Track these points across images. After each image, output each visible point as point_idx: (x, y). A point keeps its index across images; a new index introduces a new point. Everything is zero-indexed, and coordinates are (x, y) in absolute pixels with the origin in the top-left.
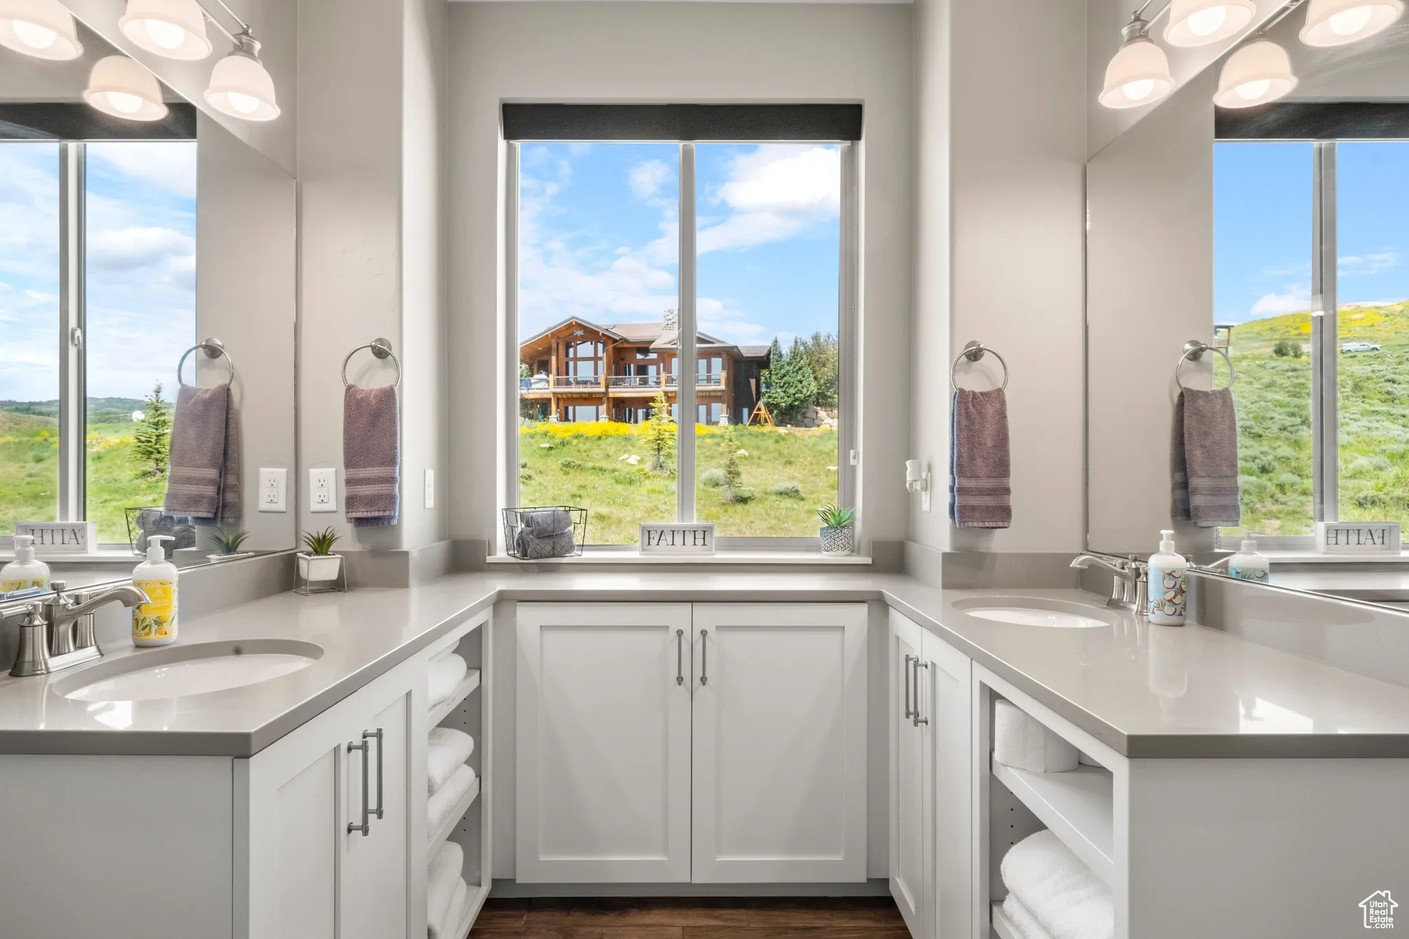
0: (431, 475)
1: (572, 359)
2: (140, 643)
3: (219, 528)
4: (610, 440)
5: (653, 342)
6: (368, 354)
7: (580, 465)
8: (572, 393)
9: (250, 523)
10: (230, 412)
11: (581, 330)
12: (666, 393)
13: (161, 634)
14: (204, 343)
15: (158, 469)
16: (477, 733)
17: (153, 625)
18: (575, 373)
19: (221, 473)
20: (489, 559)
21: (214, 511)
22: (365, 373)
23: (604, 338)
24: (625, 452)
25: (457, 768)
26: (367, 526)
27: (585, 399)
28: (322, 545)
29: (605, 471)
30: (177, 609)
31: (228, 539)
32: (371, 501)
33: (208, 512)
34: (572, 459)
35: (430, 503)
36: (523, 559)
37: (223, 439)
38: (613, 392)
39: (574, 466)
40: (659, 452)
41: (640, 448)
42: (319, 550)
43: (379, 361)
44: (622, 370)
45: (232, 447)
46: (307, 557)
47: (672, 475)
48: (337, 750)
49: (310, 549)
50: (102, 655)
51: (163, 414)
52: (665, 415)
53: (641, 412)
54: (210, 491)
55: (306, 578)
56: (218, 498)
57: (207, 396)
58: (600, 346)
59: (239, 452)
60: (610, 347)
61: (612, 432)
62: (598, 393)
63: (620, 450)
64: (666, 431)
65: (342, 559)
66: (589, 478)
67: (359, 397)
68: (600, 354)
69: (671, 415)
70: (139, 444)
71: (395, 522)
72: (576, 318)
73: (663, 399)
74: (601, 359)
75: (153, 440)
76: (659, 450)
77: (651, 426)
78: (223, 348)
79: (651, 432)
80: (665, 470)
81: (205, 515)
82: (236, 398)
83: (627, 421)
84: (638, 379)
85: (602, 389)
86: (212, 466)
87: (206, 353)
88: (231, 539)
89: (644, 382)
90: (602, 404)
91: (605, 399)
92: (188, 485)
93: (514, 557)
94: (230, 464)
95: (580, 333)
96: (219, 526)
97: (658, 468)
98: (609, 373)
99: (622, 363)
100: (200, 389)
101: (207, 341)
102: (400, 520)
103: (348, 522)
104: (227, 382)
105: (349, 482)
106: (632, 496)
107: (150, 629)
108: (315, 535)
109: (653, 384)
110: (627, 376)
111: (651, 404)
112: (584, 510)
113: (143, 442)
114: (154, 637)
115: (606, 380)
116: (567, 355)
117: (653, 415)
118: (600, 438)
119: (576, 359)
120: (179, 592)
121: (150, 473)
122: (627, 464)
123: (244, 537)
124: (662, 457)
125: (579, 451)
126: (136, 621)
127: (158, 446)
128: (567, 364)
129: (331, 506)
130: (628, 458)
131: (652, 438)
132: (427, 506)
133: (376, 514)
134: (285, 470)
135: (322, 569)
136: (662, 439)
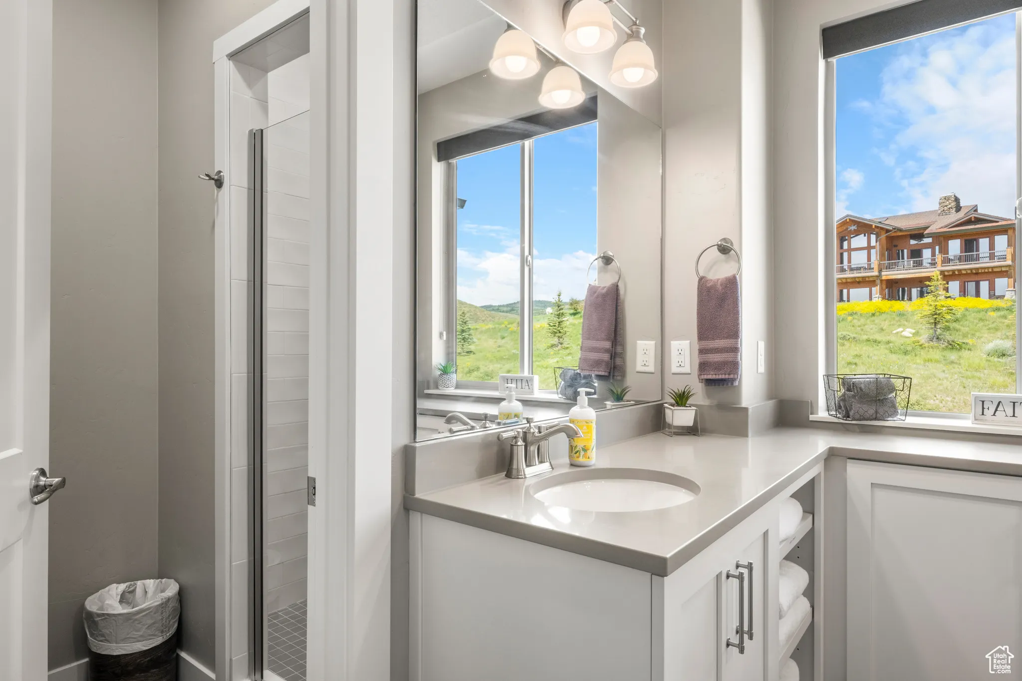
0: (762, 345)
1: (846, 251)
2: (573, 463)
3: (612, 383)
4: (884, 316)
5: (927, 228)
6: (715, 251)
7: (854, 338)
8: (846, 278)
9: (631, 380)
10: (619, 301)
11: (854, 225)
12: (942, 272)
13: (586, 458)
14: (602, 255)
15: (559, 343)
16: (811, 569)
17: (582, 451)
18: (849, 261)
19: (612, 345)
20: (812, 417)
21: (608, 371)
22: (711, 267)
23: (876, 230)
24: (899, 326)
25: (798, 597)
26: (715, 385)
27: (859, 282)
28: (681, 399)
29: (879, 342)
30: (595, 441)
31: (617, 391)
32: (719, 366)
33: (605, 372)
34: (848, 333)
35: (762, 369)
36: (846, 420)
37: (614, 320)
38: (886, 275)
39: (849, 339)
40: (935, 325)
41: (915, 322)
42: (680, 403)
43: (723, 256)
44: (895, 256)
45: (619, 326)
46: (672, 407)
47: (950, 347)
48: (718, 577)
49: (673, 401)
50: (553, 469)
51: (562, 309)
52: (942, 292)
53: (915, 291)
54: (606, 357)
55: (671, 423)
56: (611, 362)
57: (605, 290)
58: (873, 237)
59: (624, 329)
60: (883, 236)
61: (884, 309)
62: (872, 277)
63: (893, 325)
64: (943, 306)
65: (696, 410)
66: (864, 348)
67: (708, 285)
68: (873, 243)
69: (947, 291)
70: (550, 327)
71: (736, 383)
72: (851, 216)
73: (940, 277)
74: (874, 247)
75: (557, 325)
76: (935, 324)
77: (926, 303)
78: (613, 256)
79: (927, 308)
80: (942, 342)
81: (603, 373)
82: (622, 292)
83: (901, 299)
84: (912, 262)
85: (876, 273)
86: (608, 340)
87: (603, 262)
88: (619, 391)
89: (919, 264)
90: (875, 285)
91: (878, 282)
92: (593, 353)
93: (836, 417)
94: (619, 339)
95: (853, 228)
96: (611, 381)
97: (935, 340)
98: (881, 259)
99: (894, 249)
100: (599, 287)
101: (604, 253)
102: (740, 382)
103: (699, 382)
104: (616, 281)
105: (702, 351)
106: (907, 364)
107: (579, 454)
108: (676, 391)
109: (928, 265)
110: (901, 260)
111: (927, 283)
112: (908, 378)
113: (552, 326)
114: (581, 460)
115: (879, 265)
116: (842, 247)
117: (928, 293)
118: (873, 315)
119: (850, 250)
120: (597, 428)
121: (555, 345)
122: (901, 336)
123: (627, 390)
124: (939, 330)
125: (853, 326)
126: (571, 448)
127: (559, 329)
128: (842, 255)
129: (687, 369)
130: (902, 331)
131: (929, 312)
132: (759, 371)
133: (723, 377)
134: (654, 342)
135: (683, 417)
136: (939, 314)
